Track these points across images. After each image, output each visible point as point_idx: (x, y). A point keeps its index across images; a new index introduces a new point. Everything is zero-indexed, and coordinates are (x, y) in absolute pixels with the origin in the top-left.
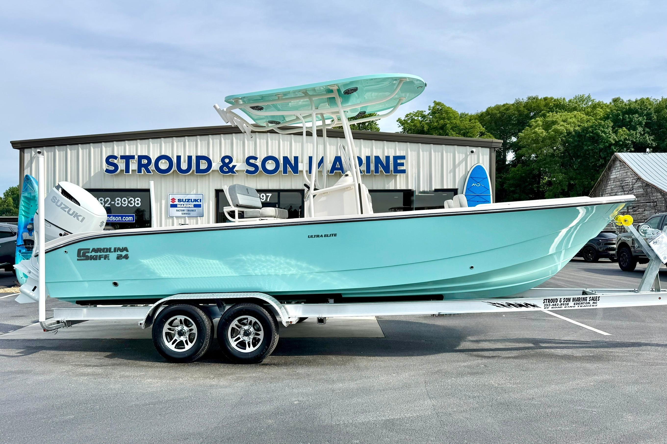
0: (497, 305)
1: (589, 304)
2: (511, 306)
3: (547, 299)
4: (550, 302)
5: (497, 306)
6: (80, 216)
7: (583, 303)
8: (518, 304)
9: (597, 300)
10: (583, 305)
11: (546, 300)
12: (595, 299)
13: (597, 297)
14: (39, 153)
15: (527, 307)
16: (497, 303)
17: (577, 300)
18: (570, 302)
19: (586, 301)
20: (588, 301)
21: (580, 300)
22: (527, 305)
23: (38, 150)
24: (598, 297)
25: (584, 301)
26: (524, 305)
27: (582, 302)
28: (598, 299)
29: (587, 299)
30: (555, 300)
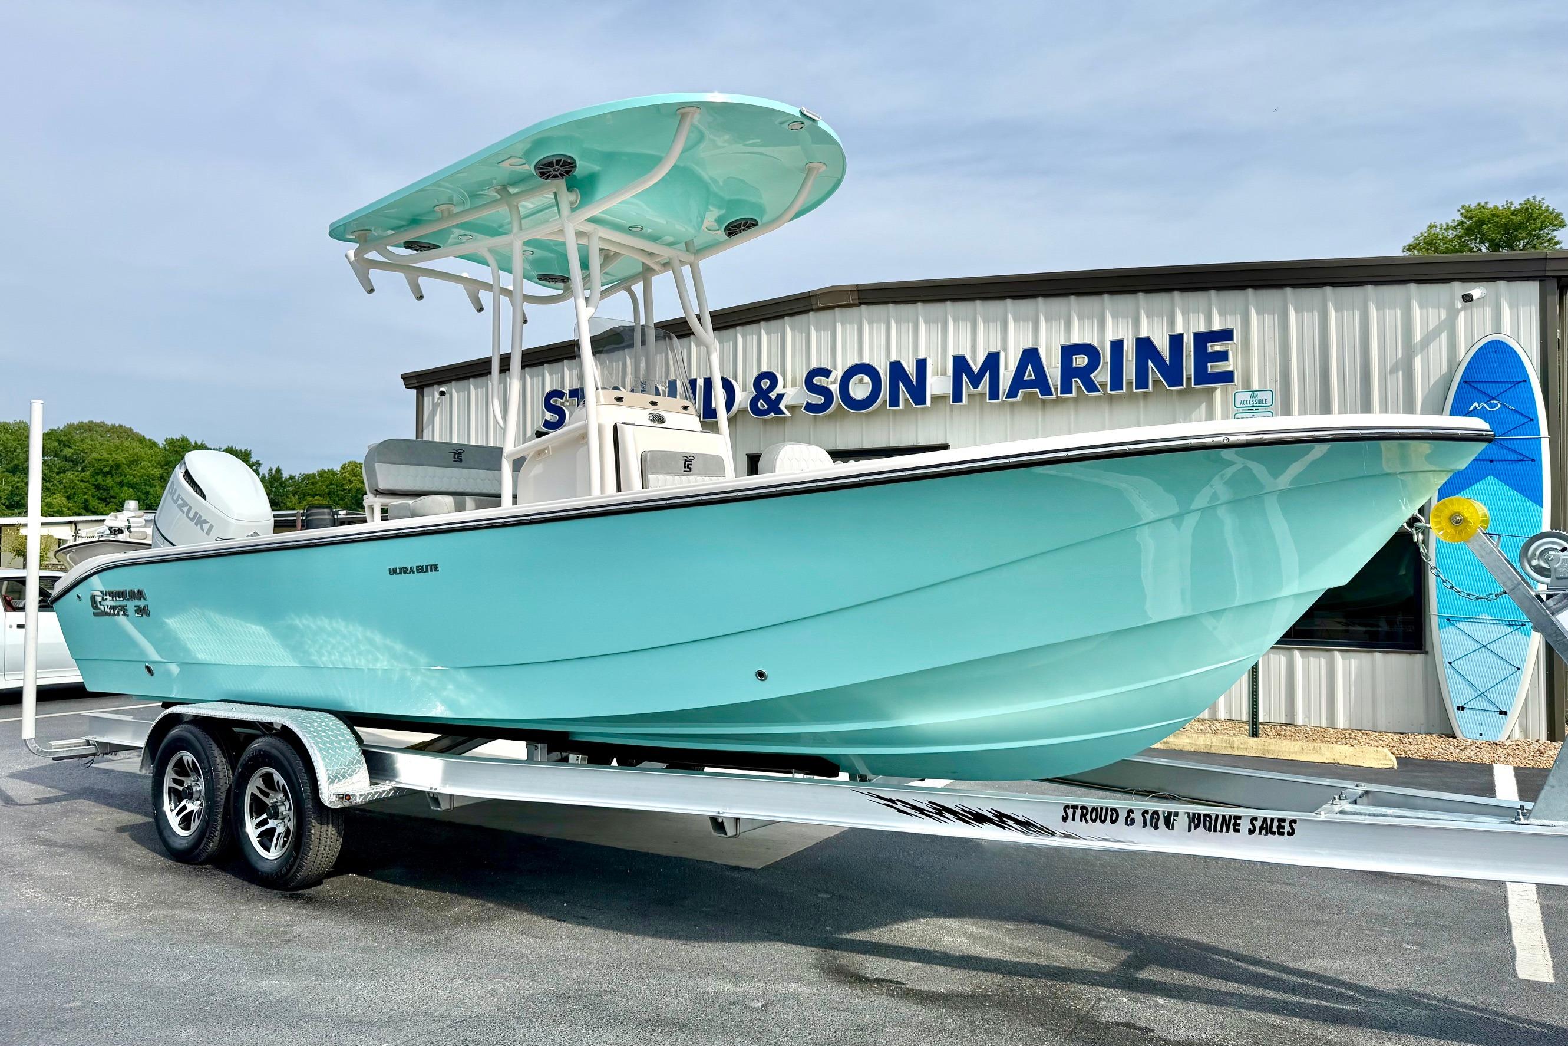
0: (899, 806)
2: (947, 815)
4: (1088, 817)
5: (899, 811)
6: (206, 522)
8: (970, 813)
9: (1285, 831)
11: (1075, 807)
12: (1275, 829)
13: (1284, 820)
14: (442, 394)
15: (1003, 828)
16: (898, 800)
22: (1001, 819)
24: (1287, 822)
26: (990, 815)
28: (1288, 828)
29: (1239, 825)
30: (1109, 813)
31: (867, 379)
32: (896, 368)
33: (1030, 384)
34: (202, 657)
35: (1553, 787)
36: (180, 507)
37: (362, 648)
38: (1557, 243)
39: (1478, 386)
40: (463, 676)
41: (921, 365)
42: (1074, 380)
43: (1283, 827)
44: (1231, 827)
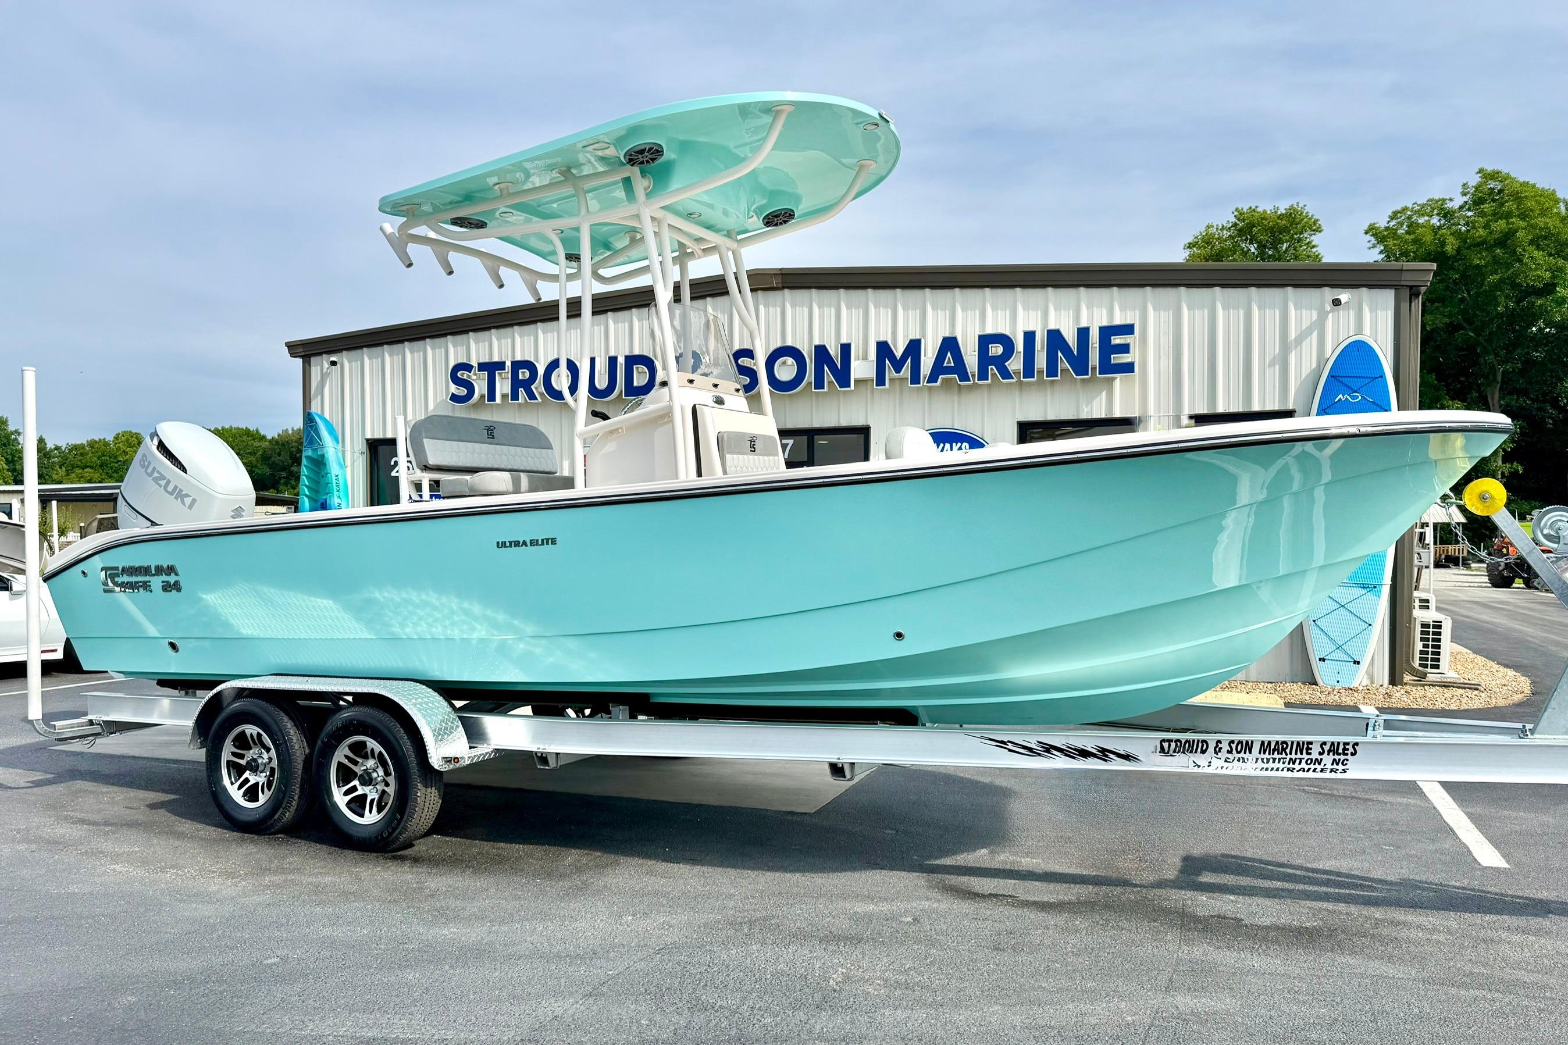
0: (1010, 746)
1: (1319, 764)
2: (1055, 752)
3: (1172, 741)
5: (1010, 750)
6: (188, 496)
7: (1298, 761)
8: (1075, 750)
9: (1349, 752)
10: (1297, 766)
11: (1170, 741)
12: (1340, 751)
13: (1348, 744)
14: (334, 363)
15: (1106, 761)
16: (1009, 742)
17: (1274, 750)
18: (1250, 753)
19: (1308, 754)
20: (1315, 755)
21: (1288, 751)
22: (1104, 754)
23: (333, 359)
24: (1351, 745)
25: (1301, 753)
26: (1094, 751)
27: (1293, 756)
28: (1351, 750)
29: (1311, 749)
30: (1200, 745)
31: (790, 361)
32: (821, 352)
33: (949, 370)
34: (246, 632)
35: (1554, 709)
36: (156, 480)
37: (456, 618)
38: (1314, 246)
39: (1343, 380)
40: (572, 644)
41: (846, 349)
42: (990, 367)
43: (1348, 750)
44: (1304, 751)
